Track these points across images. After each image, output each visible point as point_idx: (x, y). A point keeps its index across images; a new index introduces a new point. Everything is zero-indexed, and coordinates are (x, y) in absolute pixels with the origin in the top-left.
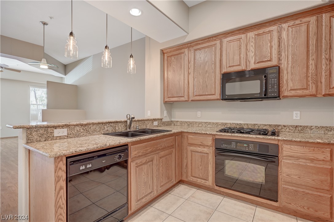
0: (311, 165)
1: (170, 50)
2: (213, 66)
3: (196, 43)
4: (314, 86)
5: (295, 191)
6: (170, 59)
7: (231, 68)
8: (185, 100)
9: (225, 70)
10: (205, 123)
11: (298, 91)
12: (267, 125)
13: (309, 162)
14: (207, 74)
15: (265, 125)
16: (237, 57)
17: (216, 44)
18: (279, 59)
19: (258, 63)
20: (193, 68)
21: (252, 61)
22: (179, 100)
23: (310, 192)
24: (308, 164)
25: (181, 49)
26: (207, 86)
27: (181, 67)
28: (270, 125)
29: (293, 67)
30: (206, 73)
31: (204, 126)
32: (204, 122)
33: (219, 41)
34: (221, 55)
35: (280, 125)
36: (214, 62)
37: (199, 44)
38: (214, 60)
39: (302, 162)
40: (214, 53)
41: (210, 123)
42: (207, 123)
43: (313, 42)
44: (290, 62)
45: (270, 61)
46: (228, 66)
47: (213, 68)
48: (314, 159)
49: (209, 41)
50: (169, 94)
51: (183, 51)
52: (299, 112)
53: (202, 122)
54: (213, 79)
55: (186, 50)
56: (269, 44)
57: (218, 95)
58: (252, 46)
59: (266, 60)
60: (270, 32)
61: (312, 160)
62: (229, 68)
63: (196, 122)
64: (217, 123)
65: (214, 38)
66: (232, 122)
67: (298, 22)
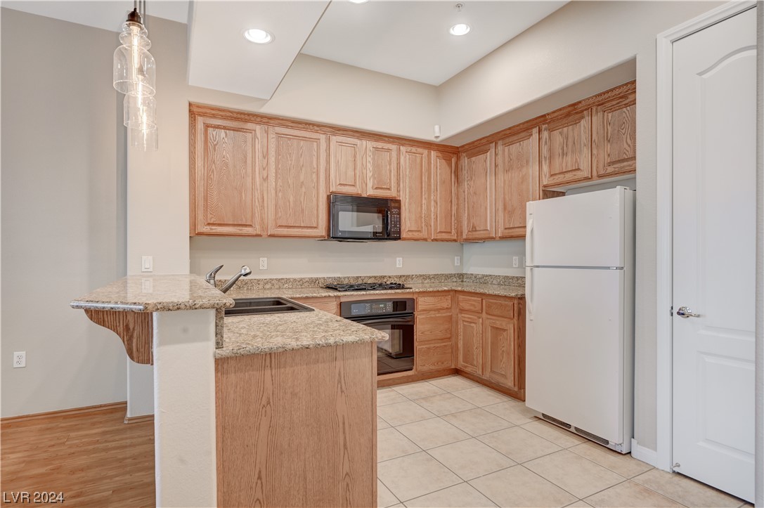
0: (439, 315)
1: (213, 112)
2: (314, 176)
3: (279, 121)
4: (426, 229)
5: (429, 348)
6: (214, 133)
7: (343, 187)
8: (254, 233)
9: (333, 189)
10: (279, 280)
11: (414, 233)
12: (373, 277)
13: (436, 312)
14: (304, 190)
15: (370, 277)
16: (351, 173)
17: (319, 139)
18: (398, 191)
19: (376, 188)
20: (274, 171)
21: (370, 184)
22: (240, 232)
23: (438, 345)
24: (437, 315)
25: (246, 121)
26: (303, 210)
27: (246, 162)
28: (375, 277)
29: (410, 204)
30: (301, 187)
31: (277, 286)
32: (276, 279)
33: (324, 136)
34: (328, 162)
35: (385, 276)
36: (315, 170)
37: (287, 127)
38: (315, 166)
39: (432, 314)
40: (315, 154)
41: (287, 280)
42: (283, 281)
43: (425, 179)
44: (407, 197)
45: (389, 189)
46: (338, 183)
47: (315, 180)
48: (441, 309)
49: (306, 129)
50: (209, 216)
51: (249, 126)
52: (401, 259)
53: (273, 280)
54: (315, 199)
55: (258, 128)
56: (388, 167)
57: (322, 231)
58: (370, 162)
59: (385, 187)
60: (389, 150)
61: (438, 310)
62: (339, 187)
63: (258, 280)
64: (301, 279)
65: (316, 128)
66: (326, 276)
67: (414, 149)
